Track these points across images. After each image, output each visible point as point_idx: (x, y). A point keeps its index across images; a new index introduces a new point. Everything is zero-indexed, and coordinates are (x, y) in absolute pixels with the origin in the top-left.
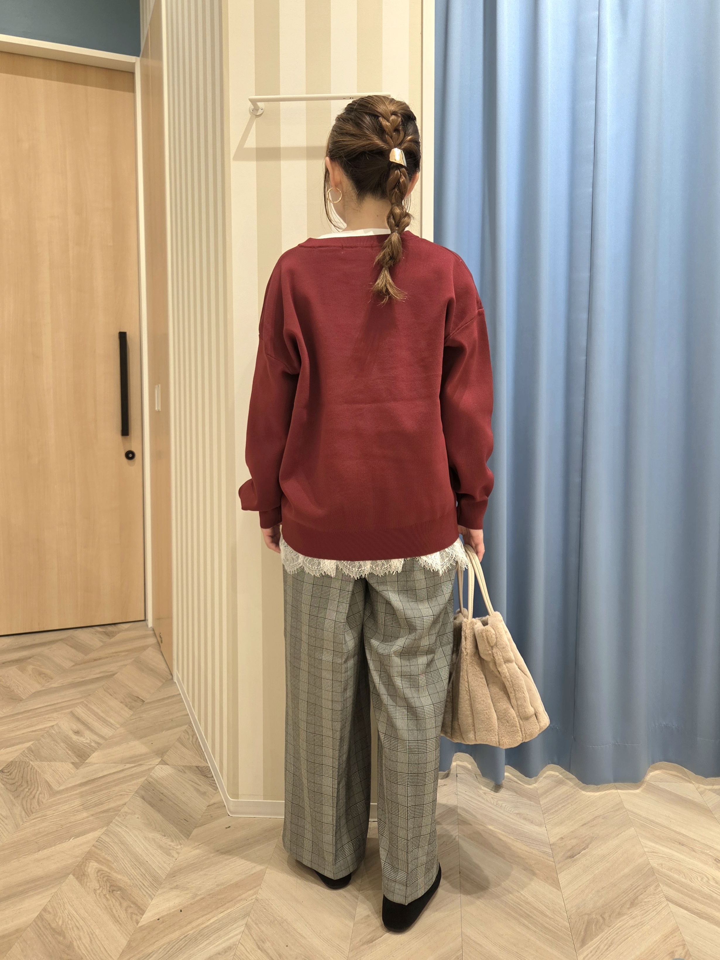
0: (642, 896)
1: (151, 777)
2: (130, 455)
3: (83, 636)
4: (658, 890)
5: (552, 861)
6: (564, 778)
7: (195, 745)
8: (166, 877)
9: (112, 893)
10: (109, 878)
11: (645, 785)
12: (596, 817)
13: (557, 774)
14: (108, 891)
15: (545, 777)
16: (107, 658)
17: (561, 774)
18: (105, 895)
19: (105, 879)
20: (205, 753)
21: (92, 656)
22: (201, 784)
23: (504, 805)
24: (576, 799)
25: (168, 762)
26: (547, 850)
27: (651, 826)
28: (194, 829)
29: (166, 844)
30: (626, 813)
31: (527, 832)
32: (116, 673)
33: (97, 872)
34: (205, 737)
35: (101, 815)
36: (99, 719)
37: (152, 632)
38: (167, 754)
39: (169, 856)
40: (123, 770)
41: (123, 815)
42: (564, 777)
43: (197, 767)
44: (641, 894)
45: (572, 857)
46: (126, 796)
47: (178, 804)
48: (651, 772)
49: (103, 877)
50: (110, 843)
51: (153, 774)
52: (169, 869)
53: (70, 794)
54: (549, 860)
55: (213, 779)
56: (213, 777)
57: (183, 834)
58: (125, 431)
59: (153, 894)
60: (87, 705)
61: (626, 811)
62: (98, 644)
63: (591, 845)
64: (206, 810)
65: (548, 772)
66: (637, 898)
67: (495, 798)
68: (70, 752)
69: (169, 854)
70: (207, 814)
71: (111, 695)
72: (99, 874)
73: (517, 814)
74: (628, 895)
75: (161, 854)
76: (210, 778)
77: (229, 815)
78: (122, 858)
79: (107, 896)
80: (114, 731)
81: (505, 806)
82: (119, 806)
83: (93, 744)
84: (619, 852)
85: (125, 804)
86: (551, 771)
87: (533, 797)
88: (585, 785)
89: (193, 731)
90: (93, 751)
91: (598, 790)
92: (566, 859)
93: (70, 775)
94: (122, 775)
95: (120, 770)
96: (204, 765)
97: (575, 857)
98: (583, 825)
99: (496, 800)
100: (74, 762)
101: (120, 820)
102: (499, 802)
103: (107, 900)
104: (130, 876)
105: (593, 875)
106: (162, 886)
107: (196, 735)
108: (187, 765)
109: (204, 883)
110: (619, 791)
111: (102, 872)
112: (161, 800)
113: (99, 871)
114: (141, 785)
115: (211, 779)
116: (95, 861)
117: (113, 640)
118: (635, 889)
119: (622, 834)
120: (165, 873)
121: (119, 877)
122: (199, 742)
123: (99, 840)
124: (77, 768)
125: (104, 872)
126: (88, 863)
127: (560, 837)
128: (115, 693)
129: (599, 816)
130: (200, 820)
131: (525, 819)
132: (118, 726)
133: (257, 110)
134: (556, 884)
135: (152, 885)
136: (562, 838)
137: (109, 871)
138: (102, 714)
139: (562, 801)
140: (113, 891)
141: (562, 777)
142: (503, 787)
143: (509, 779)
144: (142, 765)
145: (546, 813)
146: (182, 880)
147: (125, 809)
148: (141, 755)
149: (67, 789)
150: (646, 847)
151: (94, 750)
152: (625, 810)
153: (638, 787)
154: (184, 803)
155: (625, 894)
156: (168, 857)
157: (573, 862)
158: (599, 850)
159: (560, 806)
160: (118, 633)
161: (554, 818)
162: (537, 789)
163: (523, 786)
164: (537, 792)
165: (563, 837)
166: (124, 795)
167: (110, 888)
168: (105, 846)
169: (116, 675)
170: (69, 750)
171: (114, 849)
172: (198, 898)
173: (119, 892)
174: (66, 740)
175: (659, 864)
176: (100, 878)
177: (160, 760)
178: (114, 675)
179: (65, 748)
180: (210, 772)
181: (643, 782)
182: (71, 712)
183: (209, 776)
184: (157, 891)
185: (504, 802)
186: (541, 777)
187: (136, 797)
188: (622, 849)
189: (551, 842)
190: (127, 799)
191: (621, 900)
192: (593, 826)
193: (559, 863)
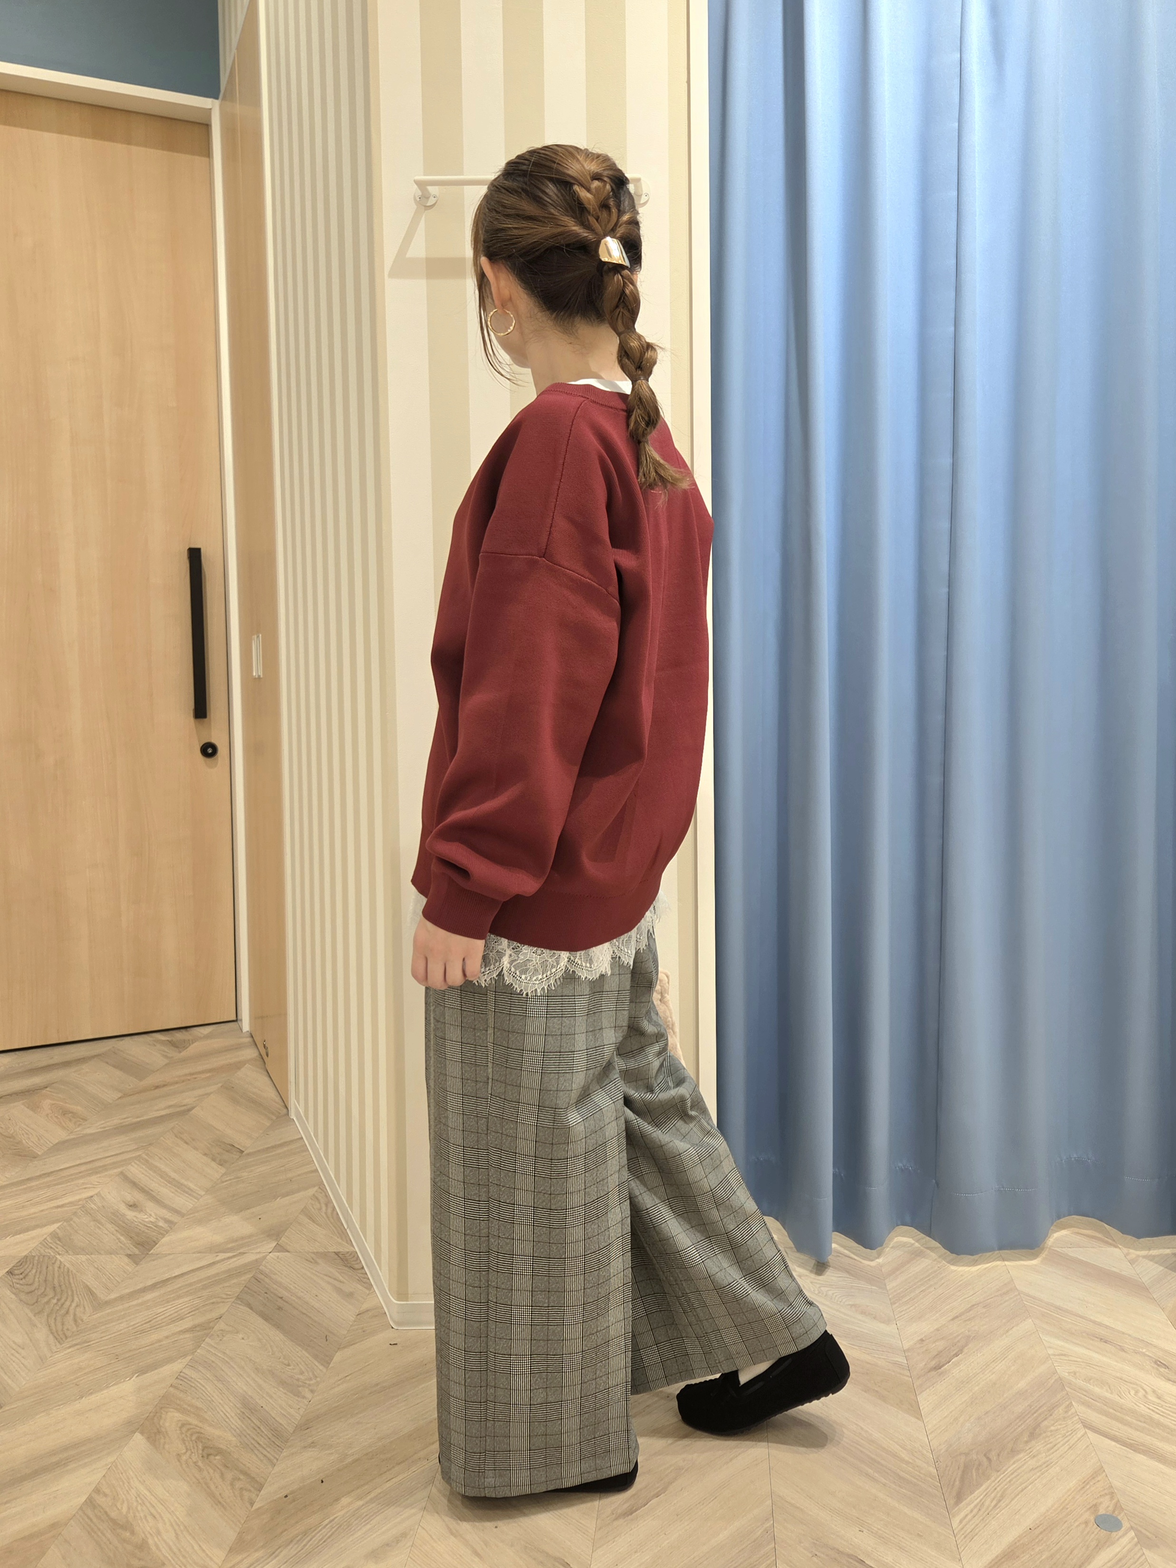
0: (1046, 1423)
1: (262, 1272)
2: (209, 751)
3: (134, 1048)
4: (1070, 1413)
5: (908, 1376)
6: (922, 1248)
7: (331, 1219)
8: (294, 1431)
9: (207, 1458)
10: (202, 1435)
11: (1046, 1253)
12: (973, 1305)
13: (911, 1241)
14: (201, 1456)
15: (892, 1247)
16: (177, 1083)
17: (917, 1241)
18: (195, 1463)
19: (194, 1438)
20: (348, 1230)
21: (150, 1080)
22: (344, 1280)
23: (830, 1293)
24: (942, 1278)
25: (288, 1248)
26: (900, 1360)
27: (1057, 1316)
28: (336, 1352)
29: (291, 1377)
30: (1019, 1297)
31: (867, 1333)
32: (193, 1108)
33: (181, 1428)
34: (347, 1205)
35: (182, 1337)
36: (169, 1182)
37: (249, 1040)
38: (286, 1234)
39: (298, 1397)
40: (214, 1263)
41: (218, 1335)
42: (921, 1246)
43: (337, 1254)
44: (1045, 1419)
45: (938, 1367)
46: (222, 1304)
47: (308, 1314)
48: (1055, 1233)
49: (192, 1435)
50: (199, 1380)
51: (263, 1268)
52: (298, 1417)
53: (127, 1305)
54: (903, 1375)
55: (363, 1271)
56: (363, 1268)
57: (318, 1361)
58: (201, 710)
59: (275, 1458)
60: (147, 1161)
61: (1019, 1294)
62: (161, 1061)
63: (966, 1348)
64: (355, 1321)
65: (896, 1238)
66: (1039, 1425)
67: (816, 1283)
68: (122, 1238)
69: (298, 1394)
70: (356, 1327)
71: (186, 1143)
72: (184, 1430)
73: (852, 1306)
74: (1025, 1421)
75: (285, 1393)
76: (358, 1269)
77: (392, 1328)
78: (220, 1403)
79: (200, 1464)
80: (196, 1201)
81: (833, 1294)
82: (209, 1322)
83: (161, 1224)
84: (1009, 1357)
85: (220, 1318)
86: (902, 1236)
87: (876, 1279)
88: (954, 1255)
89: (327, 1196)
90: (162, 1234)
91: (975, 1263)
92: (929, 1372)
93: (125, 1275)
94: (211, 1271)
95: (209, 1263)
96: (348, 1250)
97: (942, 1369)
98: (953, 1319)
99: (818, 1286)
100: (129, 1252)
101: (213, 1344)
102: (822, 1288)
103: (200, 1470)
104: (235, 1431)
105: (971, 1394)
106: (289, 1444)
107: (332, 1202)
108: (321, 1250)
109: (357, 1437)
110: (1007, 1263)
111: (188, 1427)
112: (280, 1308)
113: (183, 1425)
114: (245, 1286)
115: (360, 1271)
116: (176, 1409)
117: (184, 1054)
118: (1035, 1413)
119: (1014, 1329)
120: (292, 1424)
121: (217, 1432)
122: (338, 1214)
123: (180, 1376)
124: (137, 1263)
125: (192, 1427)
126: (163, 1413)
127: (919, 1338)
128: (193, 1140)
129: (978, 1304)
130: (345, 1338)
131: (863, 1313)
132: (203, 1193)
133: (429, 198)
134: (915, 1411)
135: (272, 1443)
136: (922, 1340)
137: (200, 1424)
138: (173, 1175)
139: (919, 1283)
140: (209, 1455)
141: (919, 1246)
142: (830, 1266)
143: (838, 1253)
144: (244, 1253)
145: (895, 1303)
146: (320, 1433)
147: (221, 1325)
148: (242, 1238)
149: (121, 1298)
150: (1050, 1347)
151: (163, 1233)
152: (1016, 1293)
153: (1035, 1256)
154: (319, 1311)
155: (1020, 1420)
156: (296, 1398)
157: (940, 1375)
158: (979, 1356)
159: (917, 1292)
160: (193, 1043)
161: (908, 1311)
162: (881, 1266)
163: (858, 1263)
164: (881, 1271)
165: (924, 1339)
166: (218, 1303)
167: (203, 1450)
168: (191, 1386)
169: (193, 1111)
170: (122, 1235)
171: (206, 1388)
172: (349, 1460)
173: (217, 1457)
174: (116, 1219)
175: (1070, 1372)
176: (186, 1436)
177: (274, 1244)
178: (189, 1110)
179: (115, 1232)
180: (359, 1261)
181: (1043, 1249)
182: (122, 1173)
183: (356, 1266)
184: (282, 1452)
185: (829, 1289)
186: (887, 1247)
187: (238, 1306)
188: (1013, 1353)
189: (906, 1347)
190: (223, 1309)
191: (1015, 1430)
192: (969, 1320)
193: (918, 1378)
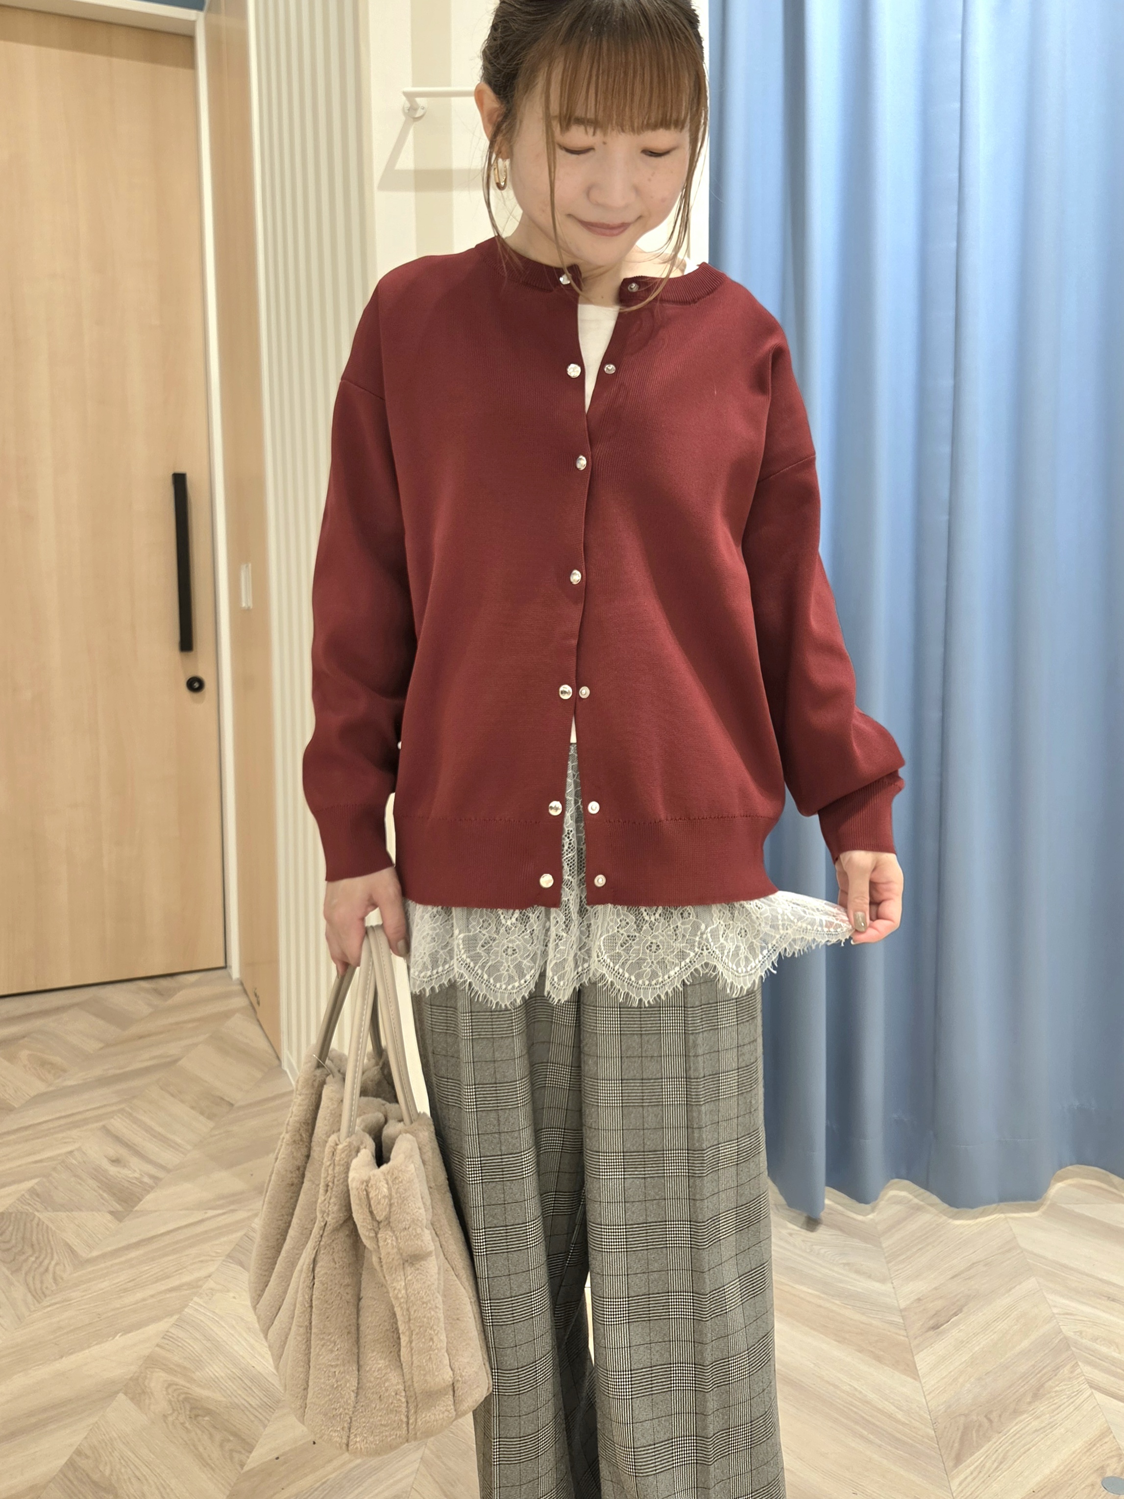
0: (1050, 1383)
2: (195, 685)
4: (1075, 1373)
5: (903, 1336)
9: (195, 1419)
10: (189, 1396)
11: (1047, 1205)
12: (973, 1264)
13: (911, 1197)
14: (188, 1417)
15: (888, 1202)
16: (162, 1033)
17: (915, 1196)
18: (182, 1424)
19: (180, 1398)
21: (135, 1030)
23: (822, 1251)
24: (943, 1234)
26: (895, 1319)
27: (1062, 1274)
30: (1021, 1254)
31: (861, 1292)
32: (179, 1059)
33: (167, 1388)
35: (168, 1296)
36: (155, 1137)
37: (239, 987)
40: (203, 1221)
41: (207, 1294)
42: (921, 1200)
44: (1050, 1379)
45: (936, 1327)
46: (211, 1262)
49: (179, 1395)
50: (187, 1340)
53: (110, 1263)
54: (899, 1335)
58: (186, 643)
59: (267, 1419)
60: (130, 1114)
61: (1022, 1252)
62: (146, 1010)
63: (966, 1306)
65: (891, 1192)
66: (1041, 1386)
67: (808, 1240)
68: (105, 1195)
71: (172, 1095)
72: (170, 1391)
73: (845, 1264)
74: (1027, 1382)
78: (209, 1363)
79: (187, 1425)
80: (183, 1155)
81: (825, 1252)
82: (199, 1280)
83: (146, 1179)
84: (1011, 1317)
85: (210, 1276)
86: (897, 1190)
87: (871, 1237)
90: (145, 1190)
91: (975, 1216)
92: (927, 1332)
93: (108, 1233)
94: (199, 1229)
95: (197, 1220)
97: (942, 1328)
98: (953, 1278)
99: (810, 1244)
100: (112, 1209)
101: (200, 1302)
102: (814, 1246)
103: (187, 1431)
104: (225, 1390)
105: (970, 1354)
110: (1009, 1217)
111: (175, 1387)
113: (170, 1385)
114: (236, 1245)
116: (163, 1369)
117: (169, 1002)
118: (1037, 1373)
119: (1017, 1288)
121: (205, 1393)
123: (166, 1336)
124: (120, 1221)
125: (178, 1387)
126: (149, 1373)
127: (915, 1298)
128: (181, 1093)
129: (979, 1262)
131: (857, 1272)
132: (189, 1147)
133: (416, 110)
134: (911, 1370)
135: (264, 1404)
136: (918, 1299)
137: (188, 1385)
138: (159, 1129)
139: (920, 1241)
140: (196, 1416)
141: (919, 1201)
142: (822, 1223)
143: (832, 1210)
144: (236, 1210)
145: (891, 1262)
147: (210, 1283)
148: (234, 1194)
149: (104, 1256)
150: (1055, 1306)
151: (148, 1189)
152: (1019, 1251)
153: (1036, 1209)
155: (1023, 1381)
157: (938, 1335)
158: (979, 1315)
159: (915, 1250)
160: (179, 991)
161: (903, 1269)
162: (876, 1223)
163: (853, 1218)
164: (877, 1228)
165: (920, 1298)
166: (207, 1261)
167: (191, 1412)
168: (179, 1346)
169: (180, 1063)
170: (104, 1191)
171: (194, 1348)
173: (206, 1418)
174: (98, 1175)
175: (1075, 1332)
176: (173, 1396)
178: (175, 1061)
179: (97, 1189)
181: (1042, 1201)
182: (104, 1127)
184: (274, 1413)
185: (821, 1247)
186: (882, 1201)
187: (229, 1264)
188: (1015, 1313)
189: (902, 1306)
190: (212, 1269)
191: (1017, 1391)
192: (969, 1278)
193: (916, 1338)
